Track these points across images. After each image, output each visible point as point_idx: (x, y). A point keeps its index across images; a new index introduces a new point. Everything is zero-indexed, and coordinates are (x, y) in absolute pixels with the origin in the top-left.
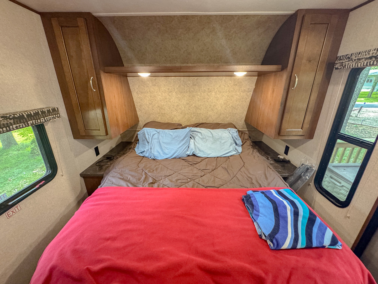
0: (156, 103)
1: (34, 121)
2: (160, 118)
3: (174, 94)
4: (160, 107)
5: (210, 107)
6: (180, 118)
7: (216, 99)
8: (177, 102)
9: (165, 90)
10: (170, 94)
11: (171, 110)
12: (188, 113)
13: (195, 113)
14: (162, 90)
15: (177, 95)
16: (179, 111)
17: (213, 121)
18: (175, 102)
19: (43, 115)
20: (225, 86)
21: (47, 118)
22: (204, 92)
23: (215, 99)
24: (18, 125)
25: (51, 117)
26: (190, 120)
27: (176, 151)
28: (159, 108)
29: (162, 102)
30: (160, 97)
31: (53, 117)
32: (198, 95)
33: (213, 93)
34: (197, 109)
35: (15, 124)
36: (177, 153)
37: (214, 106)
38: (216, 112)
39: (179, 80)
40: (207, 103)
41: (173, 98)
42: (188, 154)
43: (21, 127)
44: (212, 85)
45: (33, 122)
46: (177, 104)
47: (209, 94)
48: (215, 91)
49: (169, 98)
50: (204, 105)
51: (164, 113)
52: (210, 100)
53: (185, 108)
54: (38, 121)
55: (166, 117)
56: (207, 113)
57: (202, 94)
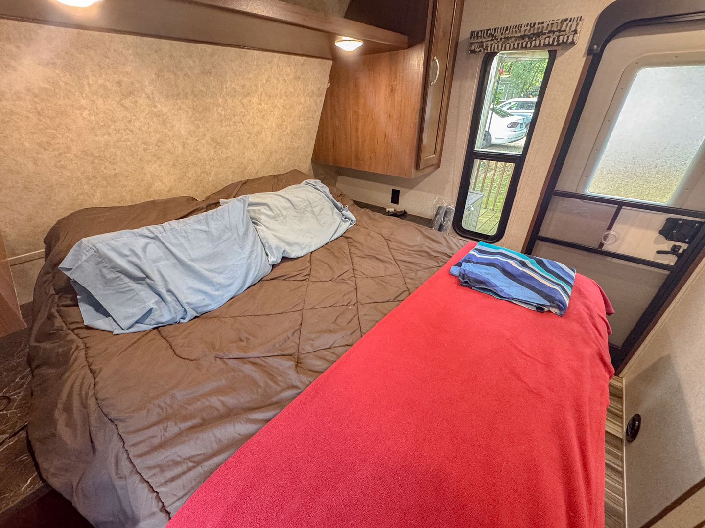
0: (72, 140)
5: (248, 139)
9: (106, 89)
14: (89, 85)
15: (155, 106)
20: (278, 80)
22: (234, 97)
23: (258, 115)
27: (247, 267)
28: (91, 159)
29: (99, 132)
30: (86, 113)
32: (218, 105)
33: (255, 100)
34: (218, 146)
36: (253, 269)
37: (258, 134)
38: (262, 150)
40: (241, 128)
41: (141, 118)
42: (273, 261)
47: (245, 101)
48: (259, 93)
51: (113, 172)
52: (248, 118)
57: (229, 100)
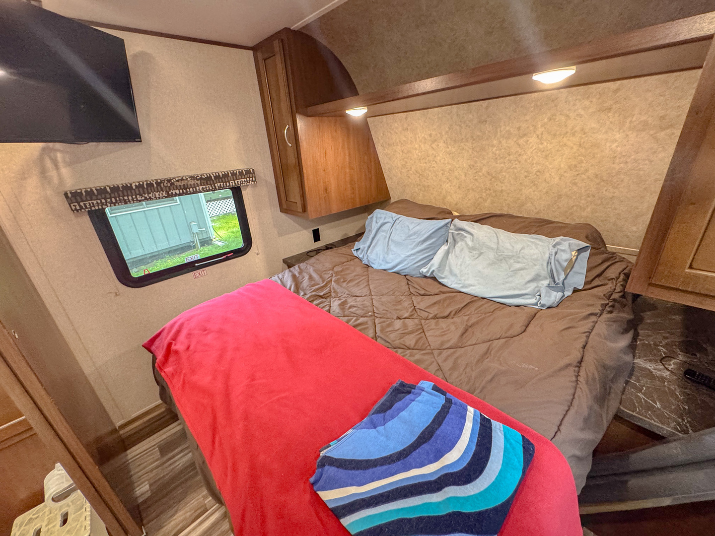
0: (412, 165)
1: (222, 184)
2: (421, 195)
3: (441, 145)
4: (419, 173)
5: (526, 177)
6: (458, 198)
7: (544, 153)
8: (448, 163)
9: (425, 139)
10: (434, 146)
11: (440, 180)
12: (474, 187)
13: (490, 190)
14: (419, 137)
15: (448, 148)
16: (454, 184)
17: (538, 213)
18: (446, 162)
19: (233, 178)
20: (568, 116)
21: (238, 182)
22: (508, 138)
23: (539, 154)
24: (204, 187)
25: (243, 181)
26: (479, 204)
27: (402, 261)
28: (418, 175)
29: (422, 161)
30: (417, 151)
31: (246, 180)
32: (493, 146)
33: (533, 140)
34: (493, 179)
35: (201, 185)
36: (403, 264)
37: (538, 174)
38: (545, 190)
39: (449, 114)
40: (516, 166)
41: (441, 155)
42: (422, 271)
43: (208, 189)
44: (527, 118)
45: (220, 184)
46: (450, 166)
47: (521, 141)
48: (538, 132)
49: (433, 154)
50: (511, 170)
52: (525, 157)
53: (465, 176)
54: (226, 184)
55: (432, 194)
56: (521, 190)
57: (504, 142)
